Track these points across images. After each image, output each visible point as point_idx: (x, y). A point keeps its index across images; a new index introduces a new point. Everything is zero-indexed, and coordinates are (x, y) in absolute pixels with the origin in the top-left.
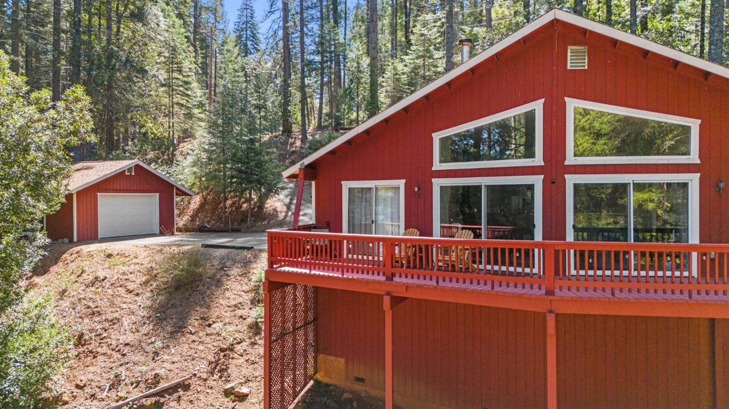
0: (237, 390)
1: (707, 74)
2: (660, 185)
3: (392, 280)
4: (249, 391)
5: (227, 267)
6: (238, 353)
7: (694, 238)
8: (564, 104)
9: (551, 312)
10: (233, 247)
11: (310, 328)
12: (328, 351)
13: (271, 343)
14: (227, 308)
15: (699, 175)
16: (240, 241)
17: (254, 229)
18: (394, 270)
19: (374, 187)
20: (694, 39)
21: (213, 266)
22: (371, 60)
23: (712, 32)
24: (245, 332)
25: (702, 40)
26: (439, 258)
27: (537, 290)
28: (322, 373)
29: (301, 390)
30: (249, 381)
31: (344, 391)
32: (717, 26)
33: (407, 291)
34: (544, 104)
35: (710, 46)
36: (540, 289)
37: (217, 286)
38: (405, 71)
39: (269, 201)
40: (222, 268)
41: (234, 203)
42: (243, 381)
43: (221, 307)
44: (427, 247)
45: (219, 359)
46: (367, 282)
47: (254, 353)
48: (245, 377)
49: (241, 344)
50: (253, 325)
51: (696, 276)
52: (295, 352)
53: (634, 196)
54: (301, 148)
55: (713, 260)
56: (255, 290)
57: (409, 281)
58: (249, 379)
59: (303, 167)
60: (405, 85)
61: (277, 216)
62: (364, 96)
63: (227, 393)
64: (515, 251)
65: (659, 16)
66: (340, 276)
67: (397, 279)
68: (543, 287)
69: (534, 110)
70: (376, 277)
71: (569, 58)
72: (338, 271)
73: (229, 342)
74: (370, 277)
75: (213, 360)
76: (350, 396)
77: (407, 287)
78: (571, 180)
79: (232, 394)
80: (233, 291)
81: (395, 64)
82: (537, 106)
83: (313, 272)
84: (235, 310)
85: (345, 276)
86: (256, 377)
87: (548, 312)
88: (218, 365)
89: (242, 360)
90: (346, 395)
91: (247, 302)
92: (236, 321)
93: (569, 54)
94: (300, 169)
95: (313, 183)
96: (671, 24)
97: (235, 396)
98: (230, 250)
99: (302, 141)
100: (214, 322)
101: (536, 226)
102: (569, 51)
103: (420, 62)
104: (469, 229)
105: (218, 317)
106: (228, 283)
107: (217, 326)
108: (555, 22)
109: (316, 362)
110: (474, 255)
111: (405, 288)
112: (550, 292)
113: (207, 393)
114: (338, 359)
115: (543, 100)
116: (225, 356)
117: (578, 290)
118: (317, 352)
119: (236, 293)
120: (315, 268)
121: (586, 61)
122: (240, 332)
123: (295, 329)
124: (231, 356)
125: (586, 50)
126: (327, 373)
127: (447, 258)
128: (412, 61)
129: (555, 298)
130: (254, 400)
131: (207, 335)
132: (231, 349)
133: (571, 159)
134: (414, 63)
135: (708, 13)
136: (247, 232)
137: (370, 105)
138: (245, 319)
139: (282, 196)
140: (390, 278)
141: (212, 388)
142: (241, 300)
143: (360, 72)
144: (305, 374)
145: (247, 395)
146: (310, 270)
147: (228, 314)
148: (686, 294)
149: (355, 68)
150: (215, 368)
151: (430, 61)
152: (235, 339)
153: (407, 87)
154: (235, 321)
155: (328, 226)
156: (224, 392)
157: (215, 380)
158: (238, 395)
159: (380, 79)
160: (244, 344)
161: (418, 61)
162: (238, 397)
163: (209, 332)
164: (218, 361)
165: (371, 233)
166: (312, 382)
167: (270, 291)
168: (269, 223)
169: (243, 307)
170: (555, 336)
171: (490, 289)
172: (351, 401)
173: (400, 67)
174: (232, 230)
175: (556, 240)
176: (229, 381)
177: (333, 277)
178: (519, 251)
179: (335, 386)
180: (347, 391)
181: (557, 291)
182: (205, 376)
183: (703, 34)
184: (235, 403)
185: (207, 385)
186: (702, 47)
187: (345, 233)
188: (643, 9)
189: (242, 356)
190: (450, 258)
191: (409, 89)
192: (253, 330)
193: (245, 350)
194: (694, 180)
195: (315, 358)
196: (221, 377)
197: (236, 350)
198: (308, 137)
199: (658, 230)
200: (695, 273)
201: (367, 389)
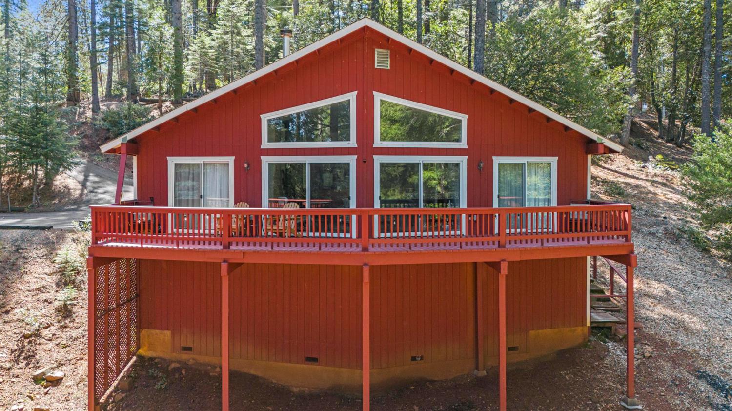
0: (49, 375)
1: (472, 81)
2: (439, 165)
3: (229, 248)
4: (63, 374)
5: (23, 249)
6: (46, 338)
7: (463, 205)
8: (372, 97)
9: (366, 264)
10: (27, 228)
11: (133, 304)
12: (151, 326)
13: (96, 318)
14: (28, 293)
15: (467, 157)
16: (32, 221)
17: (41, 208)
18: (231, 239)
19: (203, 163)
20: (464, 42)
21: (5, 248)
22: (175, 31)
23: (477, 40)
24: (53, 315)
25: (470, 45)
26: (268, 228)
27: (355, 248)
28: (146, 348)
29: (125, 366)
30: (62, 365)
31: (171, 362)
32: (480, 36)
33: (243, 258)
34: (357, 96)
35: (475, 52)
36: (357, 247)
37: (11, 269)
38: (213, 45)
39: (58, 177)
40: (17, 251)
41: (12, 180)
42: (54, 365)
43: (19, 292)
44: (257, 217)
45: (24, 347)
46: (204, 252)
47: (65, 337)
48: (57, 361)
49: (49, 329)
50: (61, 308)
51: (465, 234)
52: (118, 327)
53: (424, 174)
54: (94, 119)
55: (475, 222)
56: (60, 272)
57: (245, 248)
58: (62, 362)
59: (126, 142)
60: (213, 59)
61: (69, 193)
62: (168, 67)
63: (37, 380)
64: (338, 218)
65: (438, 21)
66: (176, 248)
67: (233, 248)
68: (360, 246)
69: (349, 100)
70: (213, 247)
71: (376, 59)
72: (172, 243)
73: (34, 327)
74: (207, 247)
75: (16, 347)
76: (177, 365)
77: (244, 253)
78: (378, 160)
79: (44, 380)
80: (34, 275)
81: (202, 38)
82: (352, 97)
83: (144, 246)
84: (37, 294)
85: (181, 248)
86: (70, 360)
87: (364, 265)
88: (22, 352)
89: (51, 345)
90: (173, 365)
91: (52, 285)
92: (41, 305)
93: (376, 56)
94: (122, 143)
95: (135, 158)
96: (448, 28)
97: (47, 381)
98: (23, 231)
99: (93, 111)
100: (12, 308)
101: (351, 198)
102: (376, 53)
103: (227, 37)
104: (295, 202)
105: (17, 303)
106: (26, 266)
107: (18, 312)
108: (366, 29)
109: (138, 339)
110: (298, 225)
111: (242, 255)
112: (365, 249)
113: (13, 382)
114: (163, 332)
115: (356, 93)
116: (30, 342)
117: (385, 246)
118: (139, 327)
119: (37, 276)
120: (146, 242)
121: (389, 63)
122: (48, 316)
123: (118, 306)
124: (38, 342)
125: (389, 54)
126: (151, 347)
127: (275, 227)
128: (219, 36)
129: (369, 253)
130: (70, 383)
131: (5, 322)
132: (37, 334)
133: (378, 143)
134: (221, 38)
135: (474, 22)
136: (33, 212)
137: (175, 77)
138: (50, 303)
139: (74, 173)
140: (227, 247)
141: (17, 376)
142: (44, 283)
143: (163, 42)
144: (128, 350)
145: (62, 379)
146: (142, 244)
147: (30, 299)
148: (458, 246)
149: (158, 37)
150: (19, 356)
151: (238, 37)
152: (41, 324)
153: (215, 62)
154: (39, 305)
155: (152, 201)
156: (33, 379)
157: (21, 368)
158: (51, 379)
159: (185, 52)
160: (52, 328)
161: (225, 37)
162: (50, 382)
163: (7, 319)
164: (23, 348)
165: (199, 206)
166: (134, 358)
167: (95, 267)
168: (60, 201)
169: (48, 290)
170: (369, 284)
171: (318, 250)
172: (178, 370)
173: (208, 41)
174: (12, 211)
175: (367, 207)
176: (39, 367)
177: (168, 250)
178: (342, 217)
179: (161, 359)
180: (172, 362)
181: (370, 248)
182: (8, 365)
183: (470, 40)
184: (48, 389)
185: (11, 374)
186: (470, 50)
187: (171, 206)
188: (427, 13)
189: (51, 340)
190: (278, 227)
191: (217, 64)
192: (62, 314)
193: (54, 335)
194: (463, 160)
195: (138, 334)
196: (27, 364)
197: (43, 335)
198: (101, 107)
199: (439, 201)
200: (464, 232)
201: (195, 357)
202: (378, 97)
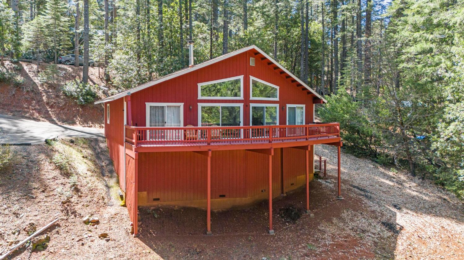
0: (91, 220)
6: (75, 203)
8: (249, 78)
9: (272, 148)
15: (279, 104)
19: (166, 106)
24: (70, 191)
27: (266, 142)
30: (93, 214)
42: (90, 215)
47: (84, 201)
59: (130, 95)
69: (240, 79)
73: (65, 198)
78: (252, 105)
79: (89, 222)
89: (80, 206)
97: (92, 223)
101: (241, 122)
102: (251, 59)
112: (271, 142)
113: (74, 225)
114: (142, 193)
115: (243, 76)
116: (68, 205)
121: (255, 63)
124: (72, 205)
125: (255, 60)
130: (104, 222)
132: (69, 201)
133: (251, 98)
141: (74, 222)
145: (98, 221)
150: (67, 212)
156: (84, 222)
157: (73, 218)
158: (94, 221)
160: (74, 197)
164: (66, 209)
172: (157, 209)
176: (82, 217)
180: (151, 206)
182: (64, 218)
184: (95, 226)
185: (70, 222)
187: (148, 126)
189: (78, 204)
193: (78, 201)
196: (75, 216)
197: (72, 201)
201: (162, 203)
202: (252, 78)
